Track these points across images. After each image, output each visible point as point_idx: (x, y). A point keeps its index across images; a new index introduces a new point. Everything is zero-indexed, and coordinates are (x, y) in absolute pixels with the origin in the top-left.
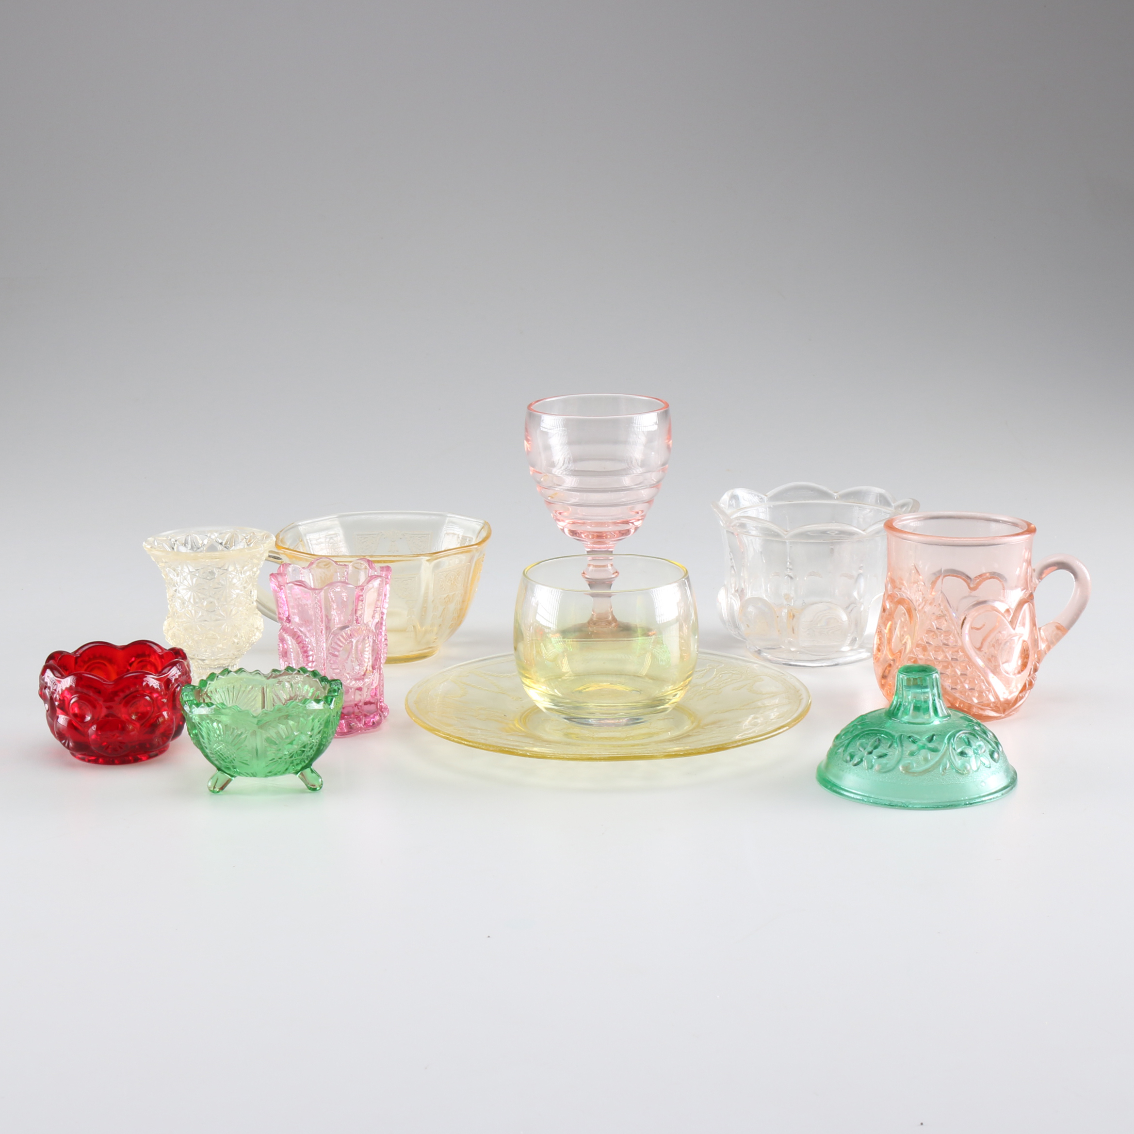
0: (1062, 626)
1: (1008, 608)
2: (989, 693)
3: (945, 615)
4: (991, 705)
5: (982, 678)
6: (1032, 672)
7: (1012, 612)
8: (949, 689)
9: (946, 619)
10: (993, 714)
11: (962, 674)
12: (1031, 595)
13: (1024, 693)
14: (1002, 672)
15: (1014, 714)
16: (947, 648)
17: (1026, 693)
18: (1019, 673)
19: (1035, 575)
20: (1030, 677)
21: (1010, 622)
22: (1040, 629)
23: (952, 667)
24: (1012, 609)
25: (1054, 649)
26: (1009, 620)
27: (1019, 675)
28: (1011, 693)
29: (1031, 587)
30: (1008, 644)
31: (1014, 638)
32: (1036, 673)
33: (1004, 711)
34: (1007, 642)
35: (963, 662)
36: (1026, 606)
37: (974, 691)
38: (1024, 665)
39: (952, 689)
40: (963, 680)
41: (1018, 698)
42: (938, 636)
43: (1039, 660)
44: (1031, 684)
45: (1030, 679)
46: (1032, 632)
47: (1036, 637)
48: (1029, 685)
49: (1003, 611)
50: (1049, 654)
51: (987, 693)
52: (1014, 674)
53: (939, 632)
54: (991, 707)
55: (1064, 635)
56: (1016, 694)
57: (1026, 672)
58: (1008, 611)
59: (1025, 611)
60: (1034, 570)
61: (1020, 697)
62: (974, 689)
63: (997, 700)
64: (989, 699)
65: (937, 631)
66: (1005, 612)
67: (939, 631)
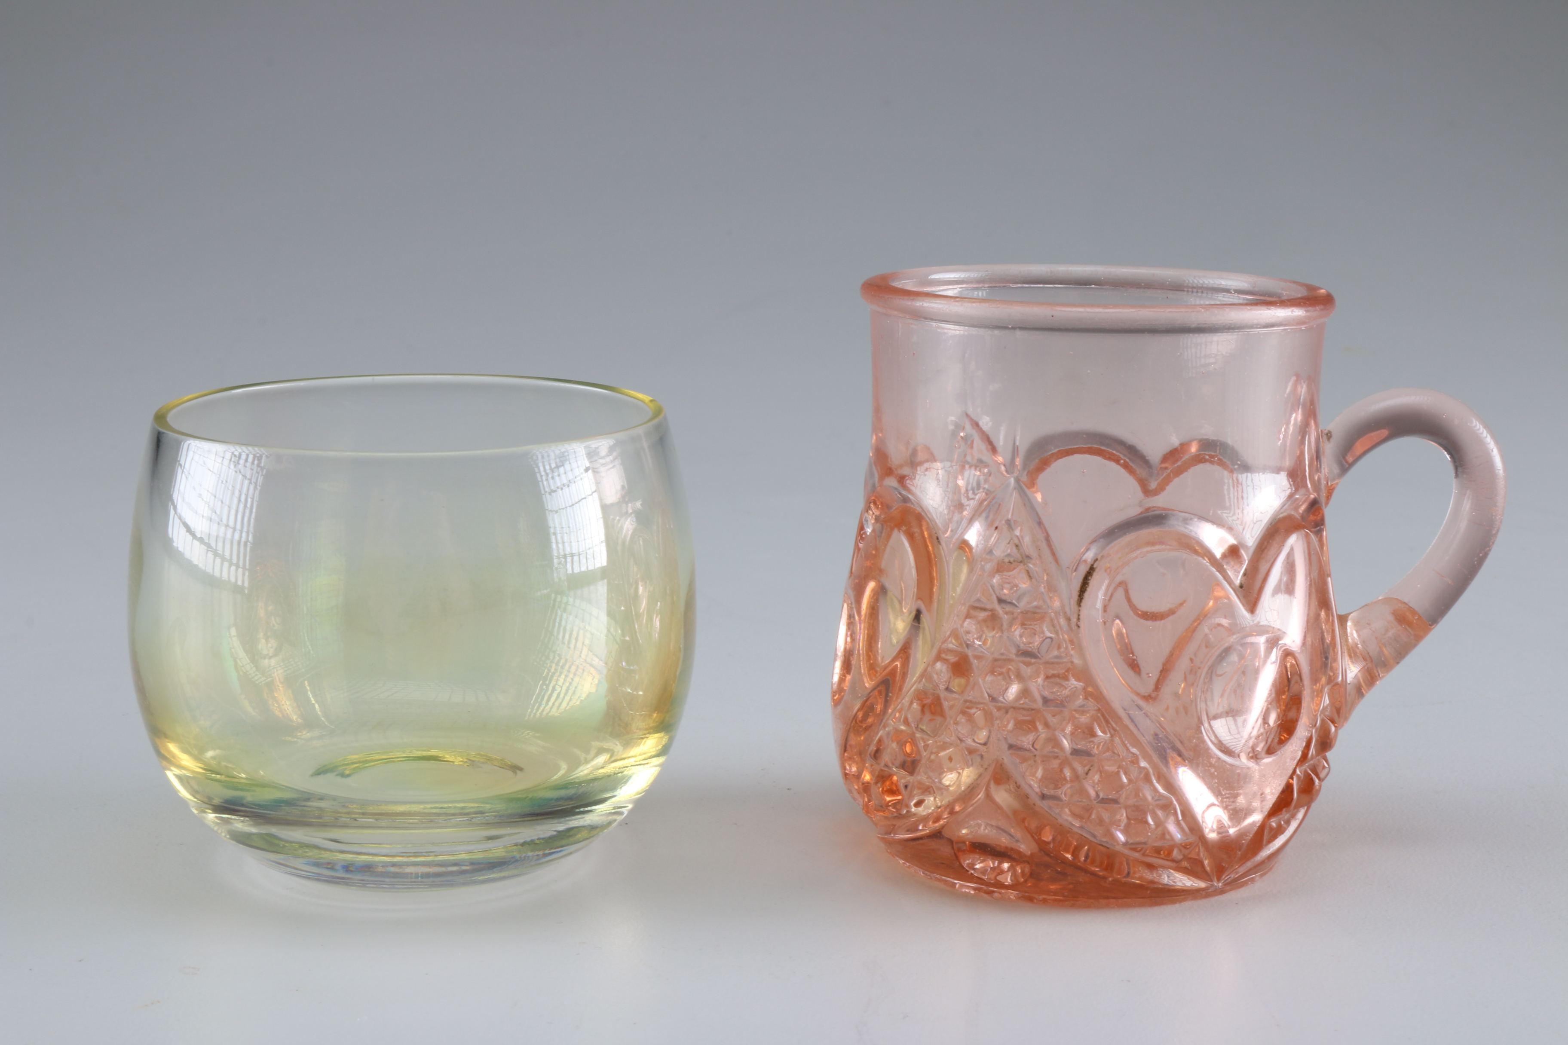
0: (1413, 612)
1: (1232, 541)
2: (1167, 817)
3: (1028, 557)
4: (1176, 854)
5: (1143, 764)
6: (1312, 751)
7: (1246, 556)
8: (1035, 798)
9: (1028, 572)
10: (1183, 881)
11: (1075, 752)
12: (1314, 506)
13: (1285, 815)
14: (1208, 749)
15: (1252, 880)
16: (1028, 664)
17: (1293, 816)
18: (1270, 751)
19: (1329, 449)
20: (1306, 766)
21: (1241, 586)
22: (1343, 620)
23: (1047, 725)
24: (1246, 548)
25: (1387, 683)
26: (1237, 582)
27: (1268, 760)
28: (1237, 814)
29: (1317, 486)
30: (1234, 657)
31: (1252, 639)
32: (1329, 754)
33: (1220, 871)
34: (1227, 650)
35: (1082, 710)
36: (1295, 542)
37: (1115, 806)
38: (1287, 728)
39: (1043, 797)
40: (1080, 770)
41: (1266, 833)
42: (1005, 626)
43: (1338, 711)
44: (1308, 788)
45: (1306, 772)
46: (1313, 625)
47: (1328, 640)
48: (1300, 792)
49: (1218, 552)
50: (1372, 695)
51: (1160, 813)
52: (1255, 756)
53: (1006, 613)
54: (1173, 861)
55: (1418, 638)
56: (1256, 818)
57: (1294, 748)
58: (1233, 552)
59: (1290, 555)
60: (1329, 436)
61: (1271, 828)
62: (1115, 801)
63: (1192, 839)
64: (1165, 833)
65: (1000, 610)
66: (1224, 556)
67: (1008, 608)
